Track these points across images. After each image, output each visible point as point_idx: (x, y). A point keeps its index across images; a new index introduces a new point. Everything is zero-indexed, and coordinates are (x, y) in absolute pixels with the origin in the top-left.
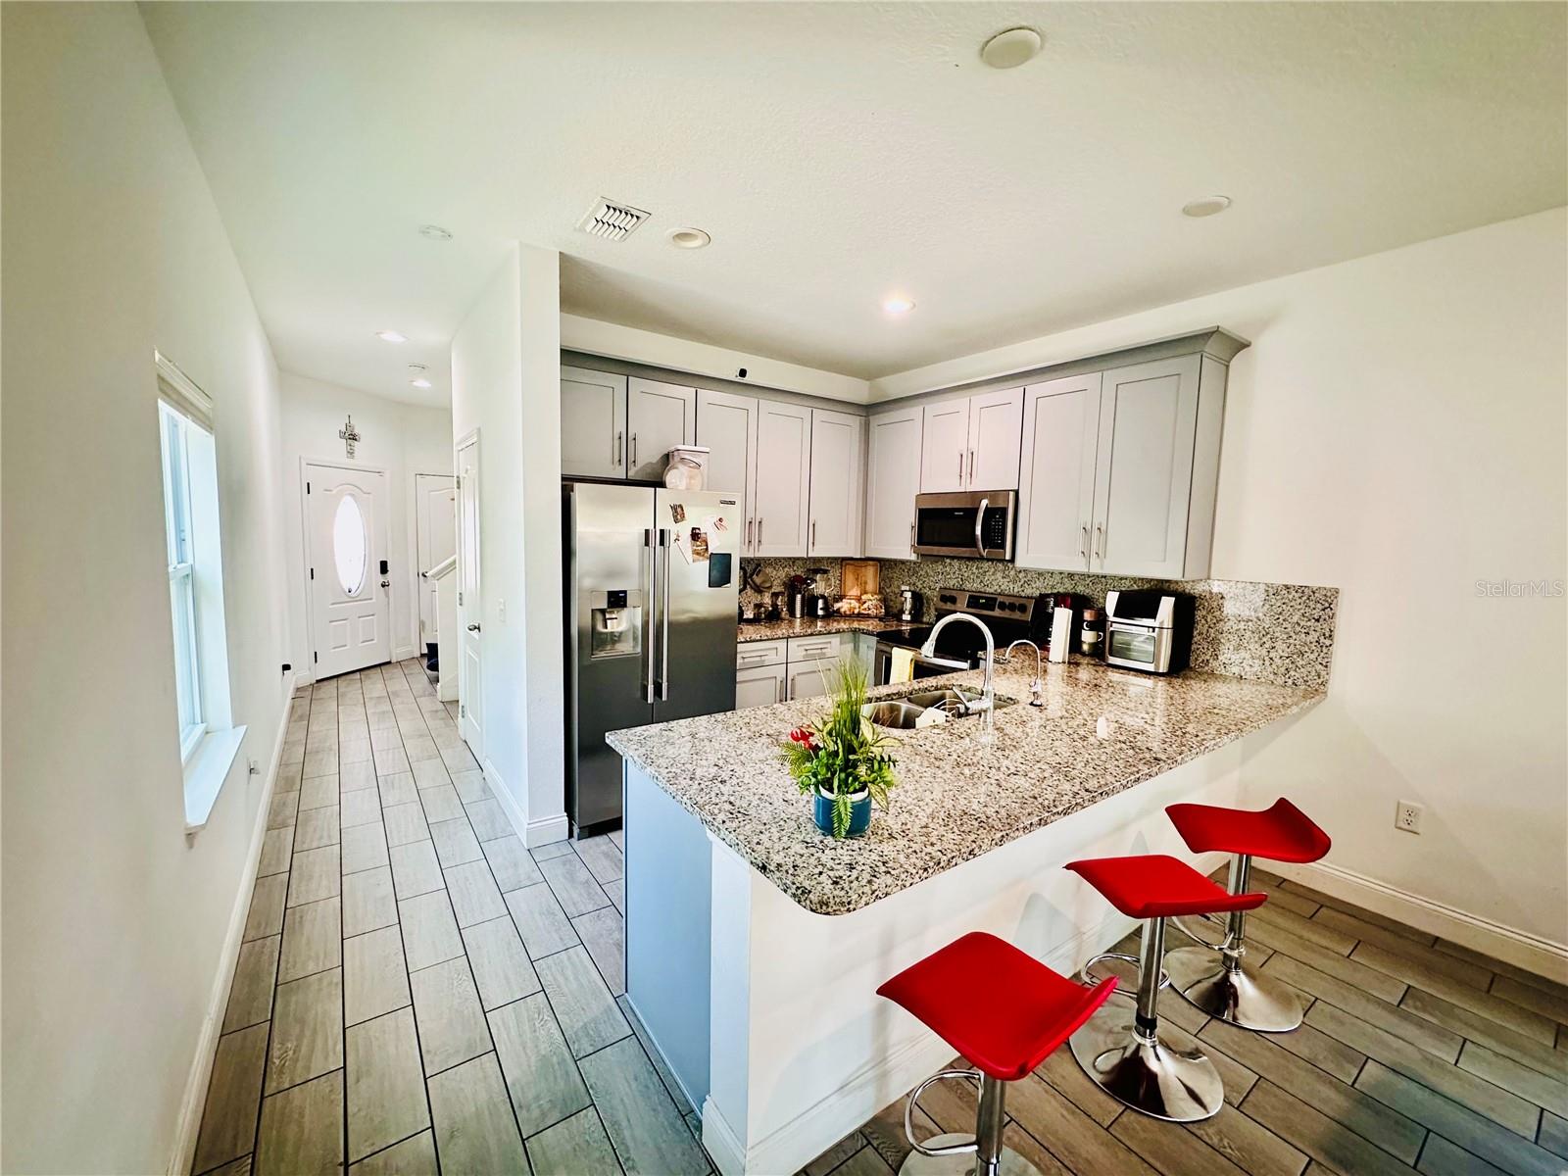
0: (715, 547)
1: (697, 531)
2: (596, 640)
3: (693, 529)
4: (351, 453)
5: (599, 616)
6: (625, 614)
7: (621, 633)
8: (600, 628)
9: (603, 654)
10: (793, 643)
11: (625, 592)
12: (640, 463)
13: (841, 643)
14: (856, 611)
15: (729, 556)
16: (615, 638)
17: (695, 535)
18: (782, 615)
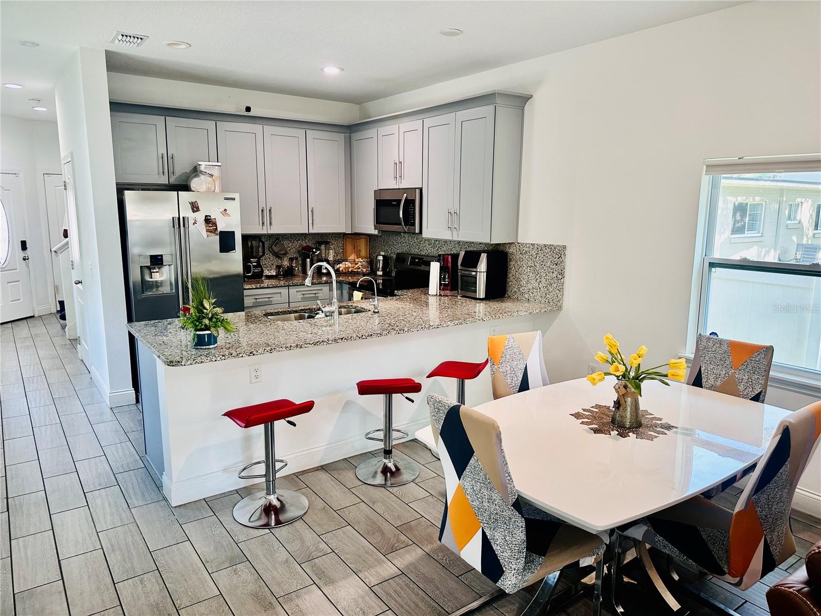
0: (221, 227)
1: (209, 218)
2: (146, 285)
3: (206, 216)
5: (146, 271)
6: (165, 269)
7: (162, 282)
8: (148, 278)
9: (150, 293)
10: (291, 290)
11: (162, 256)
12: (178, 174)
14: (350, 270)
15: (232, 234)
16: (157, 285)
17: (208, 220)
18: (296, 273)
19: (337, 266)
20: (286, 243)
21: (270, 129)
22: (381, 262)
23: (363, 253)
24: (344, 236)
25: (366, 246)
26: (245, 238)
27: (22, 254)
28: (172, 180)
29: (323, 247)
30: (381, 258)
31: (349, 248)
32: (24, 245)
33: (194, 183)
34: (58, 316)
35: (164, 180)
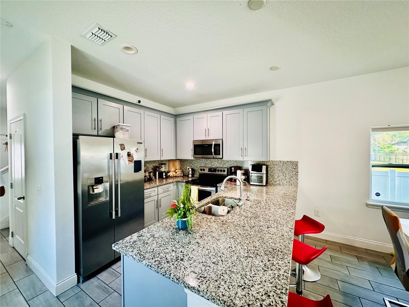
0: (136, 158)
1: (130, 153)
2: (90, 197)
3: (128, 152)
5: (91, 188)
6: (103, 185)
7: (100, 193)
8: (91, 192)
9: (93, 203)
10: (159, 188)
11: (102, 177)
12: (103, 129)
13: (173, 186)
14: (175, 175)
15: (140, 161)
16: (99, 195)
17: (129, 155)
19: (169, 174)
21: (147, 113)
22: (191, 171)
23: (179, 168)
24: (169, 161)
25: (179, 165)
28: (100, 133)
29: (162, 166)
33: (117, 134)
35: (95, 133)
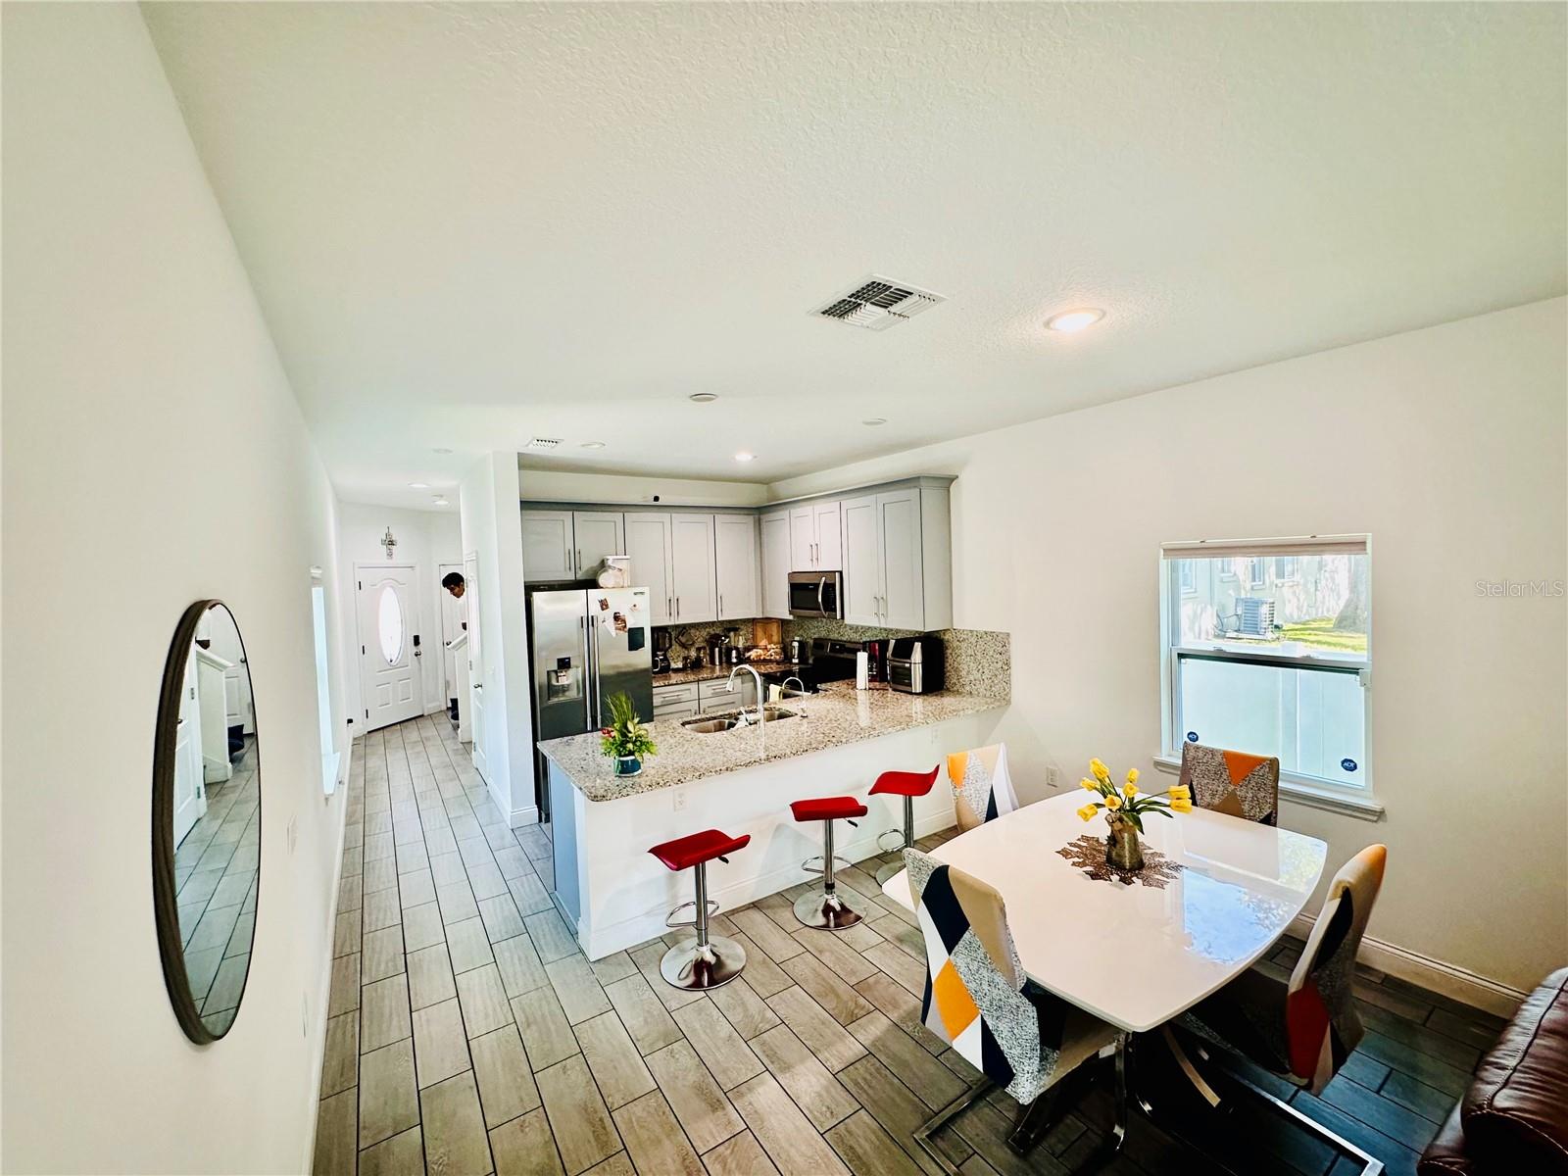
0: (630, 624)
1: (618, 615)
2: (552, 690)
3: (615, 613)
4: (390, 555)
5: (553, 675)
6: (571, 672)
7: (568, 685)
8: (554, 682)
9: (556, 699)
10: (703, 685)
11: (569, 658)
12: (584, 568)
13: (742, 683)
14: (762, 658)
15: (641, 629)
16: (564, 689)
17: (617, 618)
18: (704, 664)
19: (747, 655)
20: (692, 631)
21: (678, 517)
22: (797, 649)
23: (775, 638)
24: (753, 621)
25: (778, 632)
26: (653, 629)
27: (415, 650)
28: (580, 576)
29: (732, 634)
30: (796, 644)
31: (760, 633)
32: (416, 640)
33: (602, 580)
34: (450, 714)
35: (570, 577)
